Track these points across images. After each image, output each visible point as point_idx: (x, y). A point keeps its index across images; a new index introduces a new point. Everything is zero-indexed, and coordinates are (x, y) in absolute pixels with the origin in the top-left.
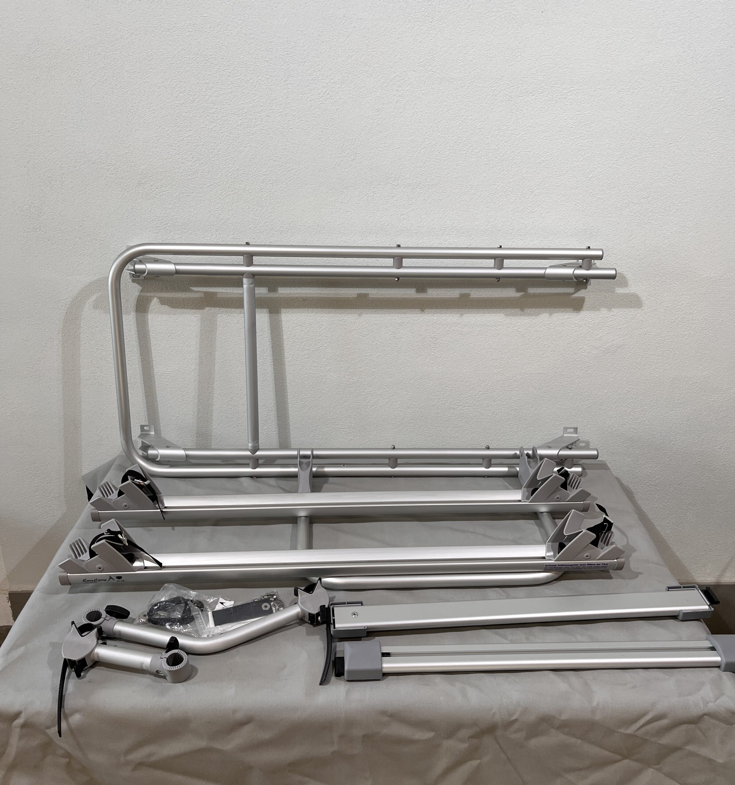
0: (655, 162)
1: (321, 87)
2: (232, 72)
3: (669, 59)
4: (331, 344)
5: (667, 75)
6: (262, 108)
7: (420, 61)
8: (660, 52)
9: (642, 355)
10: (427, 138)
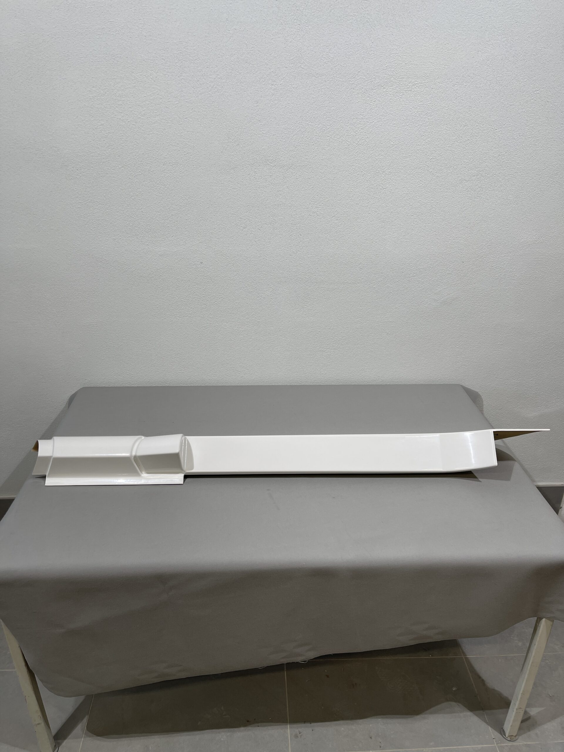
0: (483, 145)
1: (209, 82)
2: (136, 69)
3: (494, 57)
4: (223, 300)
5: (493, 71)
6: (160, 101)
7: (291, 58)
8: (487, 51)
9: (472, 306)
10: (298, 126)
